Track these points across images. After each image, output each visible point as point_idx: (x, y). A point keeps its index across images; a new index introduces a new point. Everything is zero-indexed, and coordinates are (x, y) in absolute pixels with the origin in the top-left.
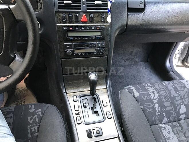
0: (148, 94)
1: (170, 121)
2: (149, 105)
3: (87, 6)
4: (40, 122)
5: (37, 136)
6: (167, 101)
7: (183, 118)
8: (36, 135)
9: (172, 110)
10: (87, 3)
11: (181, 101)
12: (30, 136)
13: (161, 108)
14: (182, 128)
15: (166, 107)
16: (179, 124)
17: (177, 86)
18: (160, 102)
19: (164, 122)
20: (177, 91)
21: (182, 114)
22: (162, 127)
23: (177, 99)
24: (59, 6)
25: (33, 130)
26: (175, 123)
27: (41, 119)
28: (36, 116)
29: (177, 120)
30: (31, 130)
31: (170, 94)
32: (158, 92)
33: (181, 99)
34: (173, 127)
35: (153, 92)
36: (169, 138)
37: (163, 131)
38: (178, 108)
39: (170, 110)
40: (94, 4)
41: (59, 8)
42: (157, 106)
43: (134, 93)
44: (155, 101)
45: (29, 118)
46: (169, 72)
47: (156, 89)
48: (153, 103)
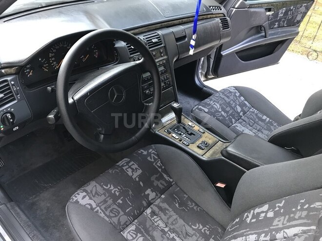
0: (213, 107)
1: (236, 120)
2: (219, 114)
3: (149, 45)
4: (159, 158)
5: (165, 168)
6: (227, 107)
7: (242, 115)
8: (163, 167)
9: (233, 112)
10: (148, 43)
11: (234, 103)
12: (160, 170)
13: (227, 114)
14: (245, 121)
15: (229, 112)
16: (242, 119)
17: (226, 93)
18: (223, 110)
19: (233, 122)
20: (228, 97)
21: (240, 112)
22: (234, 126)
23: (232, 102)
24: (130, 52)
25: (159, 165)
26: (240, 120)
27: (158, 155)
28: (152, 155)
29: (239, 118)
30: (158, 166)
31: (226, 101)
32: (218, 102)
33: (234, 102)
34: (240, 123)
35: (215, 104)
36: (243, 131)
37: (237, 128)
38: (236, 109)
39: (232, 113)
40: (152, 42)
41: (131, 54)
42: (223, 113)
43: (204, 110)
44: (220, 110)
45: (149, 158)
46: (202, 89)
47: (214, 101)
48: (220, 112)
